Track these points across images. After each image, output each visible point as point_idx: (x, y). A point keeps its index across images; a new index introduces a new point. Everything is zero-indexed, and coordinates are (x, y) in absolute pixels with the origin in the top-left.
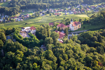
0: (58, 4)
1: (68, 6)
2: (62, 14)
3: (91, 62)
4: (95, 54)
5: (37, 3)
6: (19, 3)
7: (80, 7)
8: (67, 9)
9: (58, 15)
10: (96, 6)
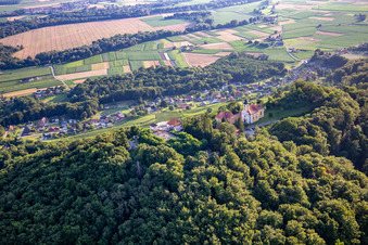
0: (179, 85)
1: (203, 89)
2: (195, 105)
3: (311, 170)
4: (315, 156)
5: (133, 89)
6: (92, 92)
7: (230, 89)
8: (202, 95)
9: (187, 108)
10: (261, 83)
